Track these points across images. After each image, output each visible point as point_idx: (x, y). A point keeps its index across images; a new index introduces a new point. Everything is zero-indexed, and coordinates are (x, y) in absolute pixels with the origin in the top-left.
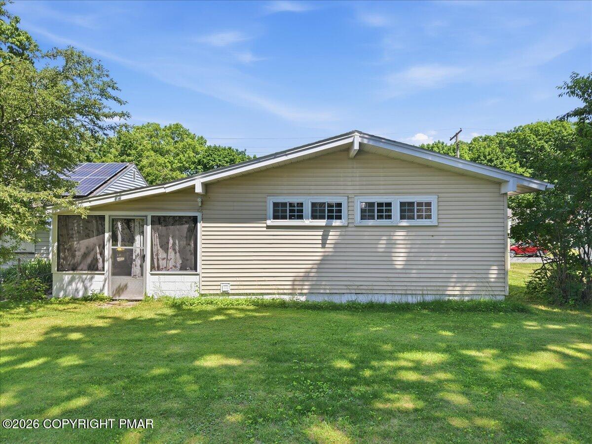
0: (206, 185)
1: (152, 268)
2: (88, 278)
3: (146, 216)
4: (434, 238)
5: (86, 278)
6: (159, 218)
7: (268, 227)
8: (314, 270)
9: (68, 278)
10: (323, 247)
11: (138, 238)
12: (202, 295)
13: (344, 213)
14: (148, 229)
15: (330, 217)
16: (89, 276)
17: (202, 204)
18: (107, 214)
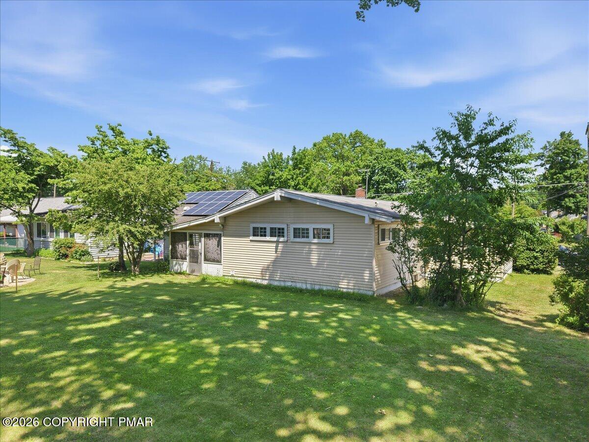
1: (206, 260)
2: (181, 263)
3: (202, 233)
4: (332, 251)
6: (206, 234)
7: (251, 241)
8: (271, 266)
9: (175, 262)
10: (276, 253)
13: (285, 234)
14: (203, 239)
15: (279, 236)
18: (188, 232)
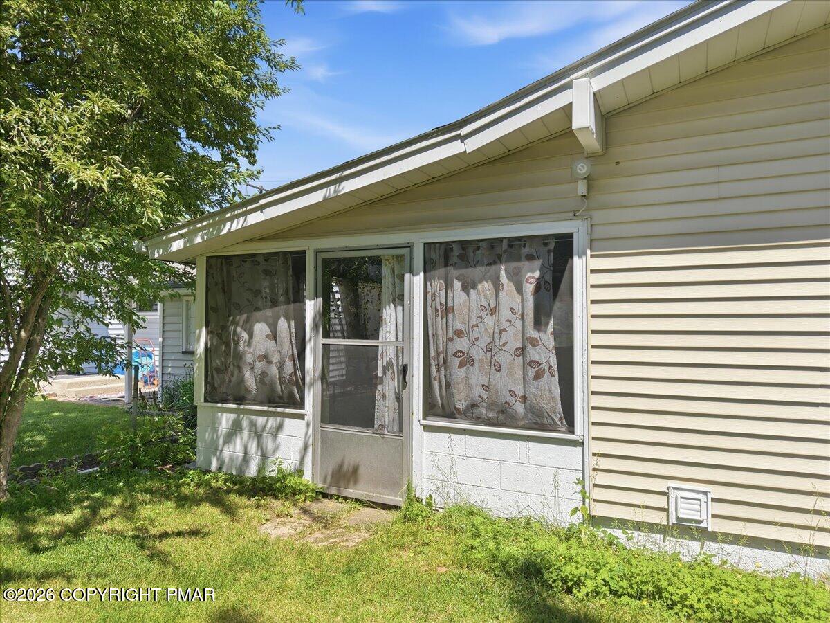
0: (606, 117)
1: (430, 409)
2: (269, 426)
5: (264, 427)
6: (447, 247)
9: (227, 421)
11: (390, 314)
12: (595, 521)
14: (416, 283)
16: (272, 422)
17: (589, 188)
